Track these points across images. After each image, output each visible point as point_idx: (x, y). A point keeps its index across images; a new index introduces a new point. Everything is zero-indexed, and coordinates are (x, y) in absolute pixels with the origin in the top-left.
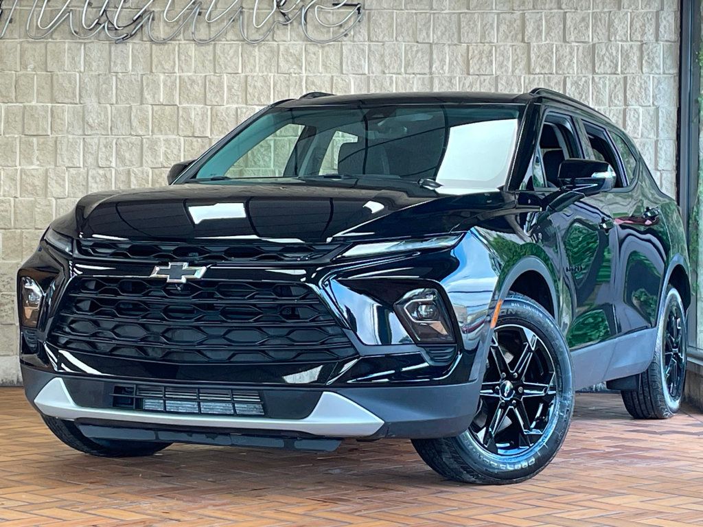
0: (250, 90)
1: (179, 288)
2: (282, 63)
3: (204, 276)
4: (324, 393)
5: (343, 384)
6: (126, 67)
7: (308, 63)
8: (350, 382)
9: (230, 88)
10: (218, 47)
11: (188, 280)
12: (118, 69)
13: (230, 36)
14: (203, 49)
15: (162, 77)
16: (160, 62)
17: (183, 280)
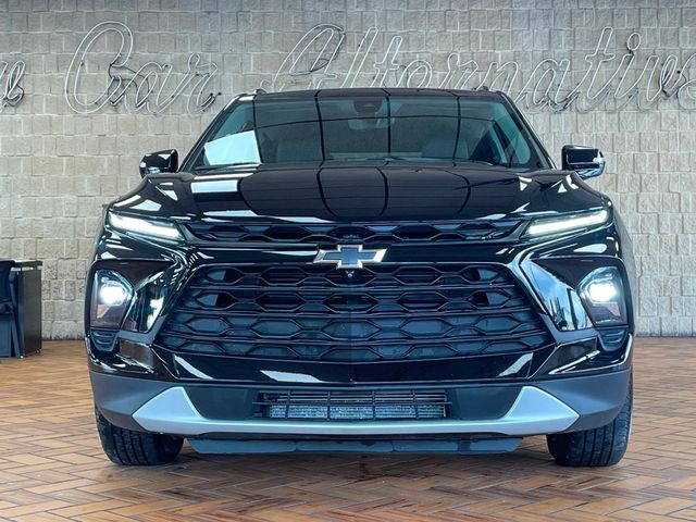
0: (643, 142)
1: (350, 275)
2: (663, 124)
3: (384, 260)
4: (525, 388)
5: (544, 377)
6: (561, 129)
7: (681, 123)
8: (552, 373)
9: (629, 142)
10: (622, 115)
11: (364, 264)
12: (556, 130)
13: (629, 107)
14: (611, 116)
15: (584, 135)
16: (583, 125)
17: (360, 265)
